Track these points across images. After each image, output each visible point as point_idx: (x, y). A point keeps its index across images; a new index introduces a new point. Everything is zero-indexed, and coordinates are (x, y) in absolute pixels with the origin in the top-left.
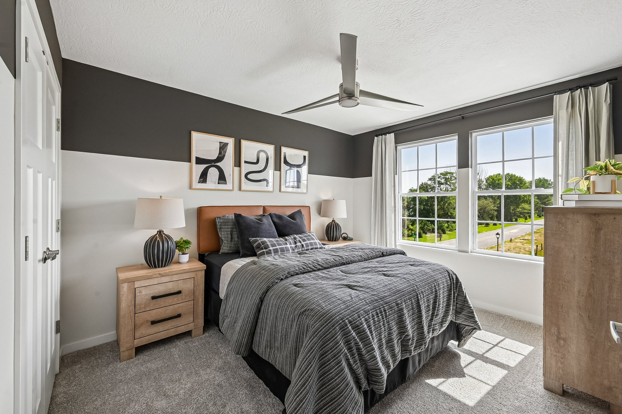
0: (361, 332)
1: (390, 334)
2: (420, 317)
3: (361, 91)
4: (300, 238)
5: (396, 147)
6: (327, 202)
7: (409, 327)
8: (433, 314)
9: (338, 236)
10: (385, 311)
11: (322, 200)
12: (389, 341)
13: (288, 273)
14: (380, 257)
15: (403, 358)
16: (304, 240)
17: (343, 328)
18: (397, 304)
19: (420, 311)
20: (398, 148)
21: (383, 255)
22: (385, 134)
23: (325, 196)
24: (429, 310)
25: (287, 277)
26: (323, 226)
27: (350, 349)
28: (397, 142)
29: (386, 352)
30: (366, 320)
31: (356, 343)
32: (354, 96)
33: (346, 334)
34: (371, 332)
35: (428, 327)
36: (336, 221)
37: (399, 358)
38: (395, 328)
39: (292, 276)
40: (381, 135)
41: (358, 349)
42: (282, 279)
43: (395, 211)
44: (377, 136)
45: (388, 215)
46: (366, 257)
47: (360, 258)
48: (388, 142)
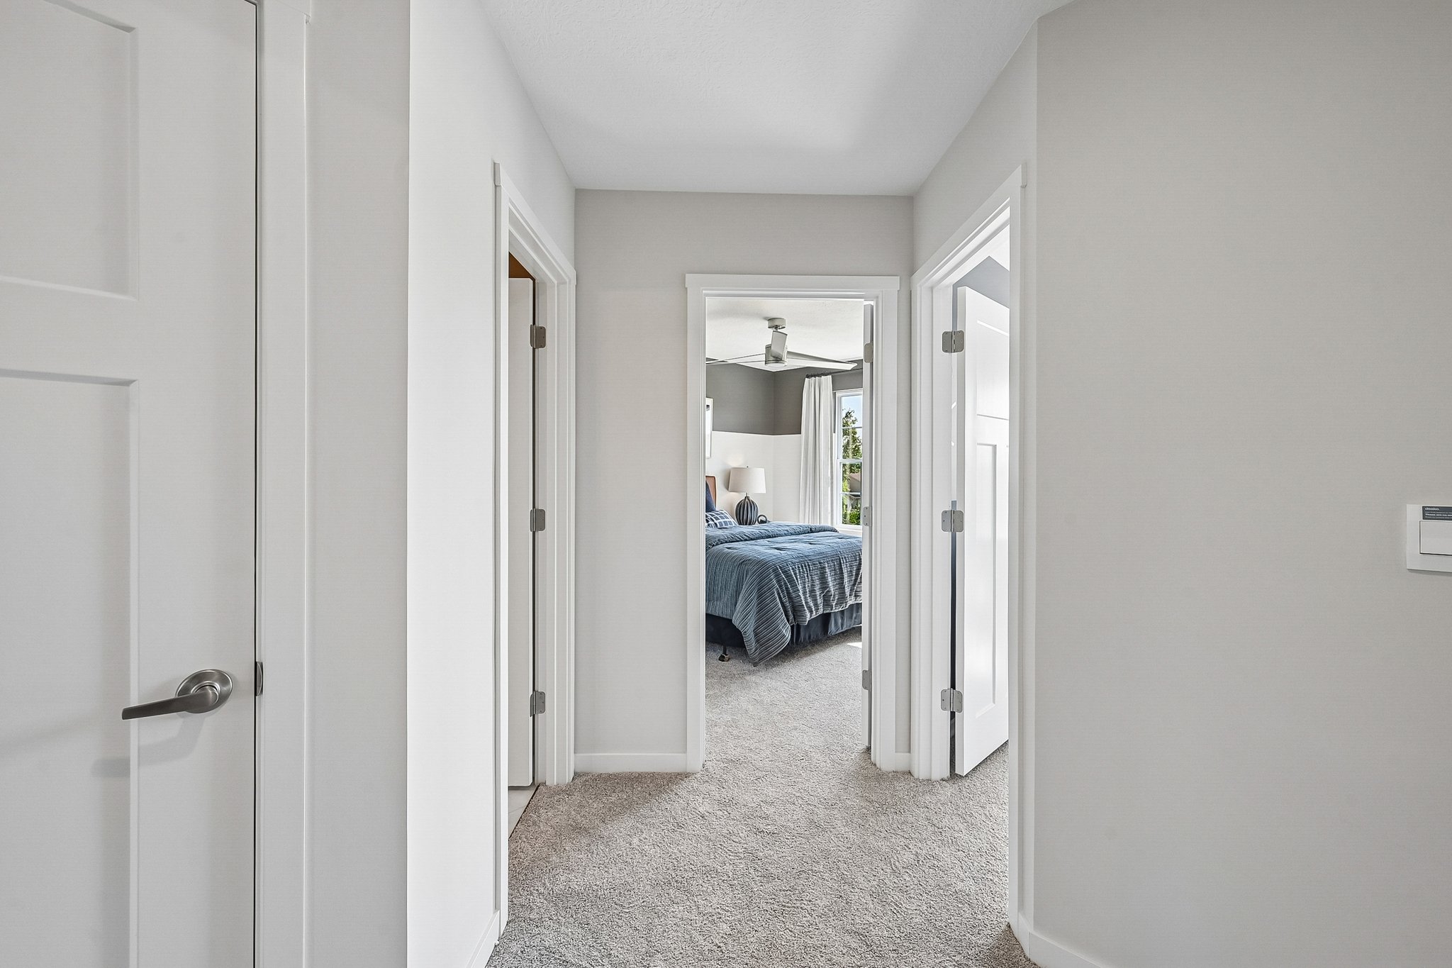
0: (789, 576)
1: (813, 585)
2: (842, 578)
3: (789, 353)
4: (712, 515)
5: (834, 394)
6: (738, 470)
7: (831, 584)
8: (856, 580)
9: (754, 519)
10: (809, 565)
11: (730, 468)
12: (812, 591)
13: (719, 540)
14: (808, 533)
15: (825, 612)
16: (717, 519)
17: (775, 570)
18: (820, 563)
19: (842, 573)
20: (839, 394)
21: (811, 531)
22: (819, 375)
23: (734, 462)
24: (852, 575)
25: (717, 544)
26: (731, 506)
27: (780, 586)
28: (836, 387)
29: (809, 600)
30: (793, 569)
31: (785, 583)
32: (781, 360)
33: (777, 576)
34: (797, 579)
35: (851, 590)
36: (751, 498)
37: (821, 611)
38: (817, 582)
39: (722, 543)
40: (815, 376)
41: (787, 588)
42: (713, 545)
43: (832, 483)
44: (808, 377)
45: (822, 489)
46: (792, 532)
47: (786, 532)
48: (823, 387)
